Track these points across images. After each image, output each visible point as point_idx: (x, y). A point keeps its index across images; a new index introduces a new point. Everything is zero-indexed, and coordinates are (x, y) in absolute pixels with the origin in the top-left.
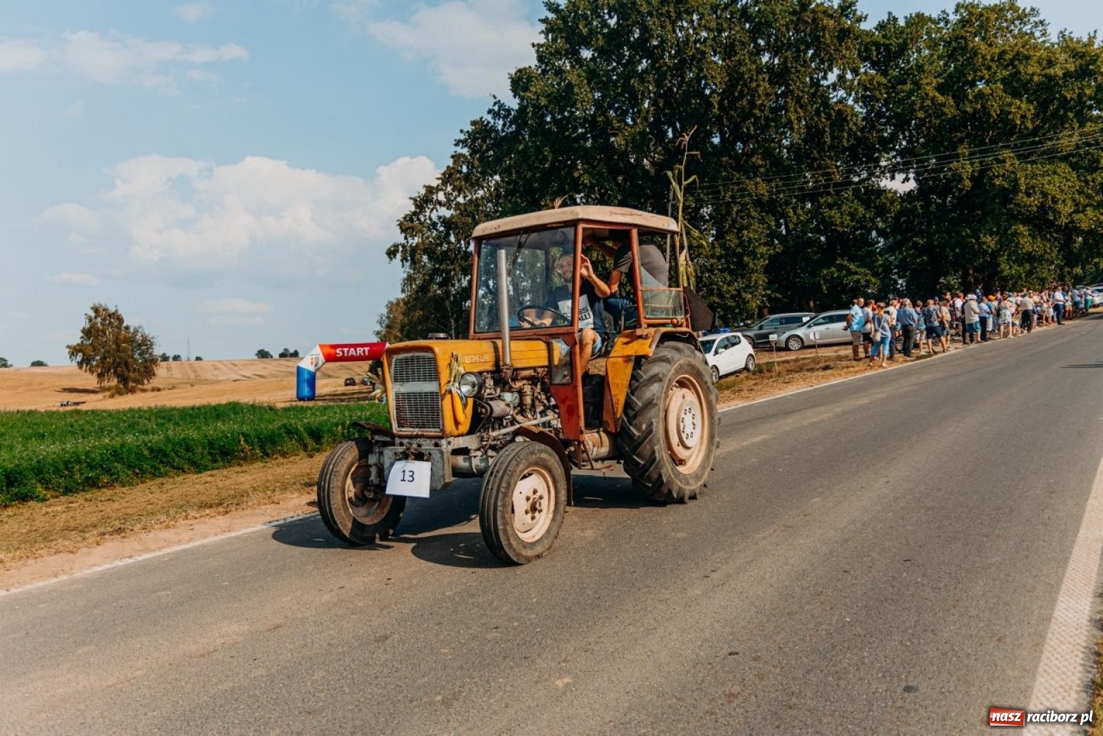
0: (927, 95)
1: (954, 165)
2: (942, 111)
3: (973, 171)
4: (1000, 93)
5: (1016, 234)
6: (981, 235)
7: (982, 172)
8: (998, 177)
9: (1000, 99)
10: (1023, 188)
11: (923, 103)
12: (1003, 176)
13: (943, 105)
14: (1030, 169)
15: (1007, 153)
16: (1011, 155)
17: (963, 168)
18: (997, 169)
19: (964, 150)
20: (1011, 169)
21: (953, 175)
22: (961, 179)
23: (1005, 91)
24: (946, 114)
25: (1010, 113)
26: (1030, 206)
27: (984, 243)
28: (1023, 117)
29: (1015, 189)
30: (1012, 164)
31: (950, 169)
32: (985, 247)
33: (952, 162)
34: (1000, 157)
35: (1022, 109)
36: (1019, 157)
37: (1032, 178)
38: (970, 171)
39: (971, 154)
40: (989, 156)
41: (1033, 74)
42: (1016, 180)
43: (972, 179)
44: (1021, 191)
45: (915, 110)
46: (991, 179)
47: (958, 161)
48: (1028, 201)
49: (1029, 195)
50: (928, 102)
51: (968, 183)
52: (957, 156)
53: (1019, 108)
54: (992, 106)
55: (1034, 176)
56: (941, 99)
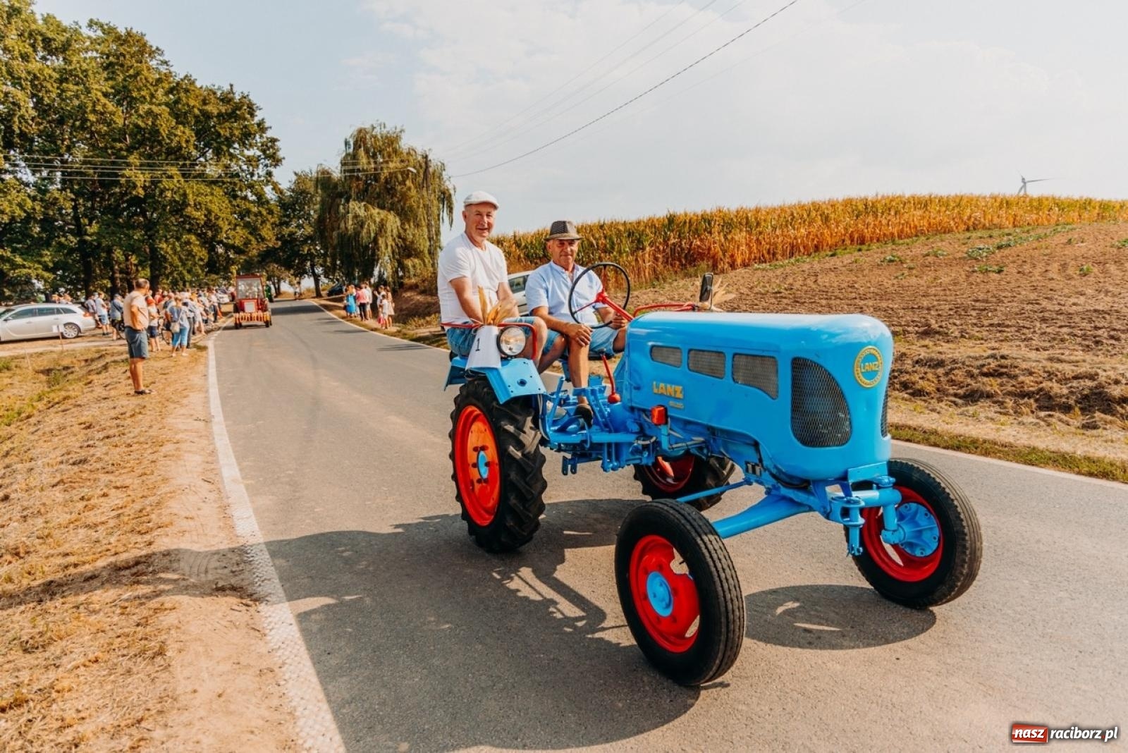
0: (98, 100)
1: (127, 172)
2: (112, 120)
3: (145, 181)
4: (167, 115)
5: (188, 243)
6: (157, 241)
7: (155, 183)
8: (168, 190)
9: (167, 121)
10: (192, 203)
11: (94, 106)
12: (172, 190)
13: (113, 114)
14: (195, 187)
15: (173, 170)
16: (178, 173)
17: (136, 177)
18: (166, 183)
19: (135, 160)
20: (178, 185)
21: (128, 182)
22: (135, 187)
23: (169, 114)
24: (115, 122)
25: (176, 135)
26: (197, 219)
27: (162, 249)
28: (187, 141)
29: (185, 204)
30: (178, 181)
31: (123, 176)
32: (162, 252)
33: (125, 169)
34: (169, 173)
35: (185, 134)
36: (184, 175)
37: (197, 196)
38: (143, 179)
39: (141, 165)
40: (157, 170)
41: (194, 107)
42: (185, 195)
43: (144, 188)
44: (189, 205)
45: (86, 112)
46: (162, 192)
47: (131, 170)
48: (197, 214)
49: (197, 210)
50: (99, 108)
51: (141, 192)
52: (128, 165)
53: (184, 133)
54: (161, 125)
55: (199, 194)
56: (111, 107)
